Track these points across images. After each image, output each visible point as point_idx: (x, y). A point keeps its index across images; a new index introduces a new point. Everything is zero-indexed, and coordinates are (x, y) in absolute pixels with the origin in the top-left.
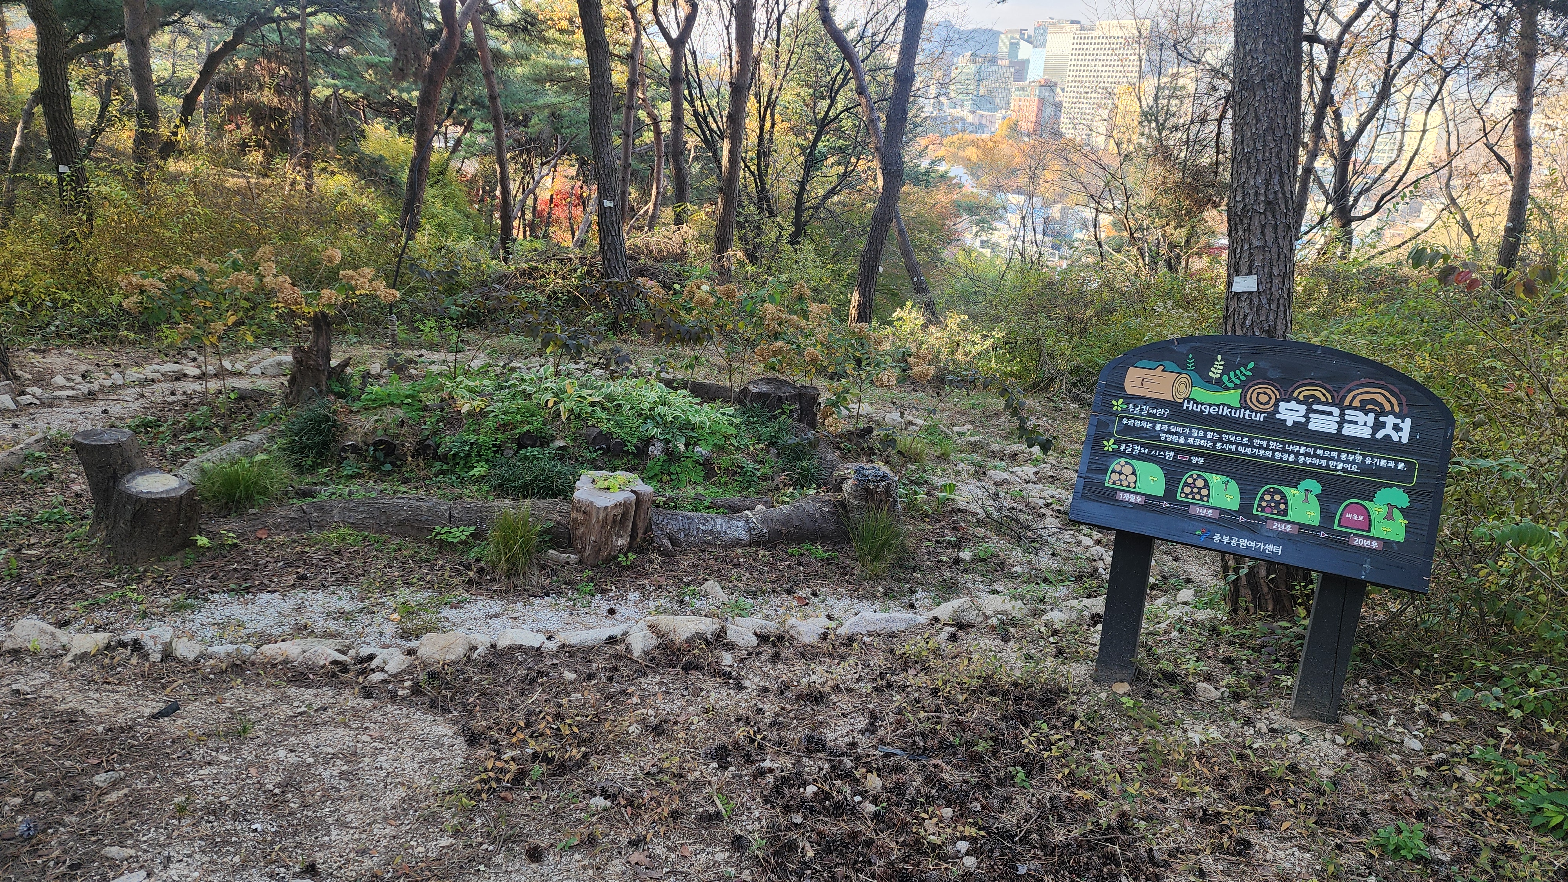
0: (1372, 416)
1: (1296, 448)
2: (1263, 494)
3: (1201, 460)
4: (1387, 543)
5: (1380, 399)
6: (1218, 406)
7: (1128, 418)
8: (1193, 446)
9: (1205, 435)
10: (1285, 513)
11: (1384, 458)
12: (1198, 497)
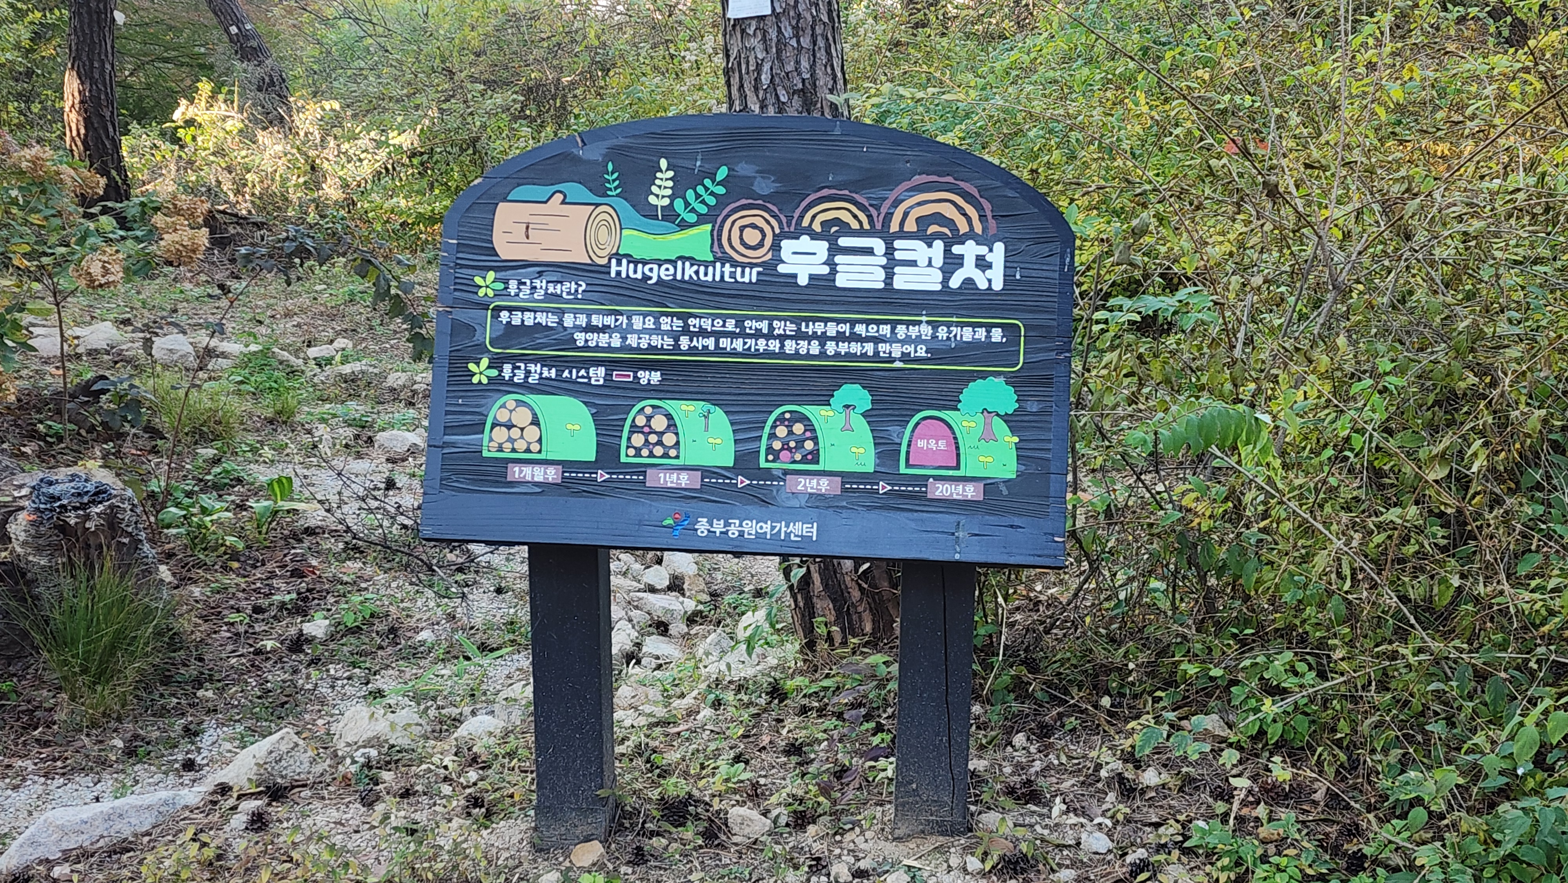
0: (939, 245)
1: (819, 328)
2: (774, 427)
3: (656, 377)
4: (990, 486)
5: (949, 211)
6: (673, 262)
7: (511, 309)
8: (638, 350)
9: (657, 323)
10: (814, 457)
11: (968, 324)
12: (658, 451)
